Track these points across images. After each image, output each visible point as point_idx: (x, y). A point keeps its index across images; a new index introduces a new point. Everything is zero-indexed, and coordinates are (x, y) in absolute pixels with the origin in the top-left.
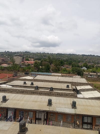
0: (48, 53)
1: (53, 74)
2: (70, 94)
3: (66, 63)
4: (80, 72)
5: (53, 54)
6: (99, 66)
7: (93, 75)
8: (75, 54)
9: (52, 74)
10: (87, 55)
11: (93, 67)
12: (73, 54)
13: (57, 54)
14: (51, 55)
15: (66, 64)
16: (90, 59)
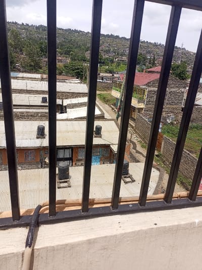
0: (16, 23)
1: (21, 75)
2: (39, 114)
3: (60, 50)
4: (81, 72)
5: (27, 25)
6: (123, 61)
7: (107, 78)
8: (81, 32)
9: (18, 76)
10: (105, 34)
11: (112, 61)
12: (76, 31)
13: (39, 26)
14: (24, 29)
15: (59, 52)
16: (109, 45)
